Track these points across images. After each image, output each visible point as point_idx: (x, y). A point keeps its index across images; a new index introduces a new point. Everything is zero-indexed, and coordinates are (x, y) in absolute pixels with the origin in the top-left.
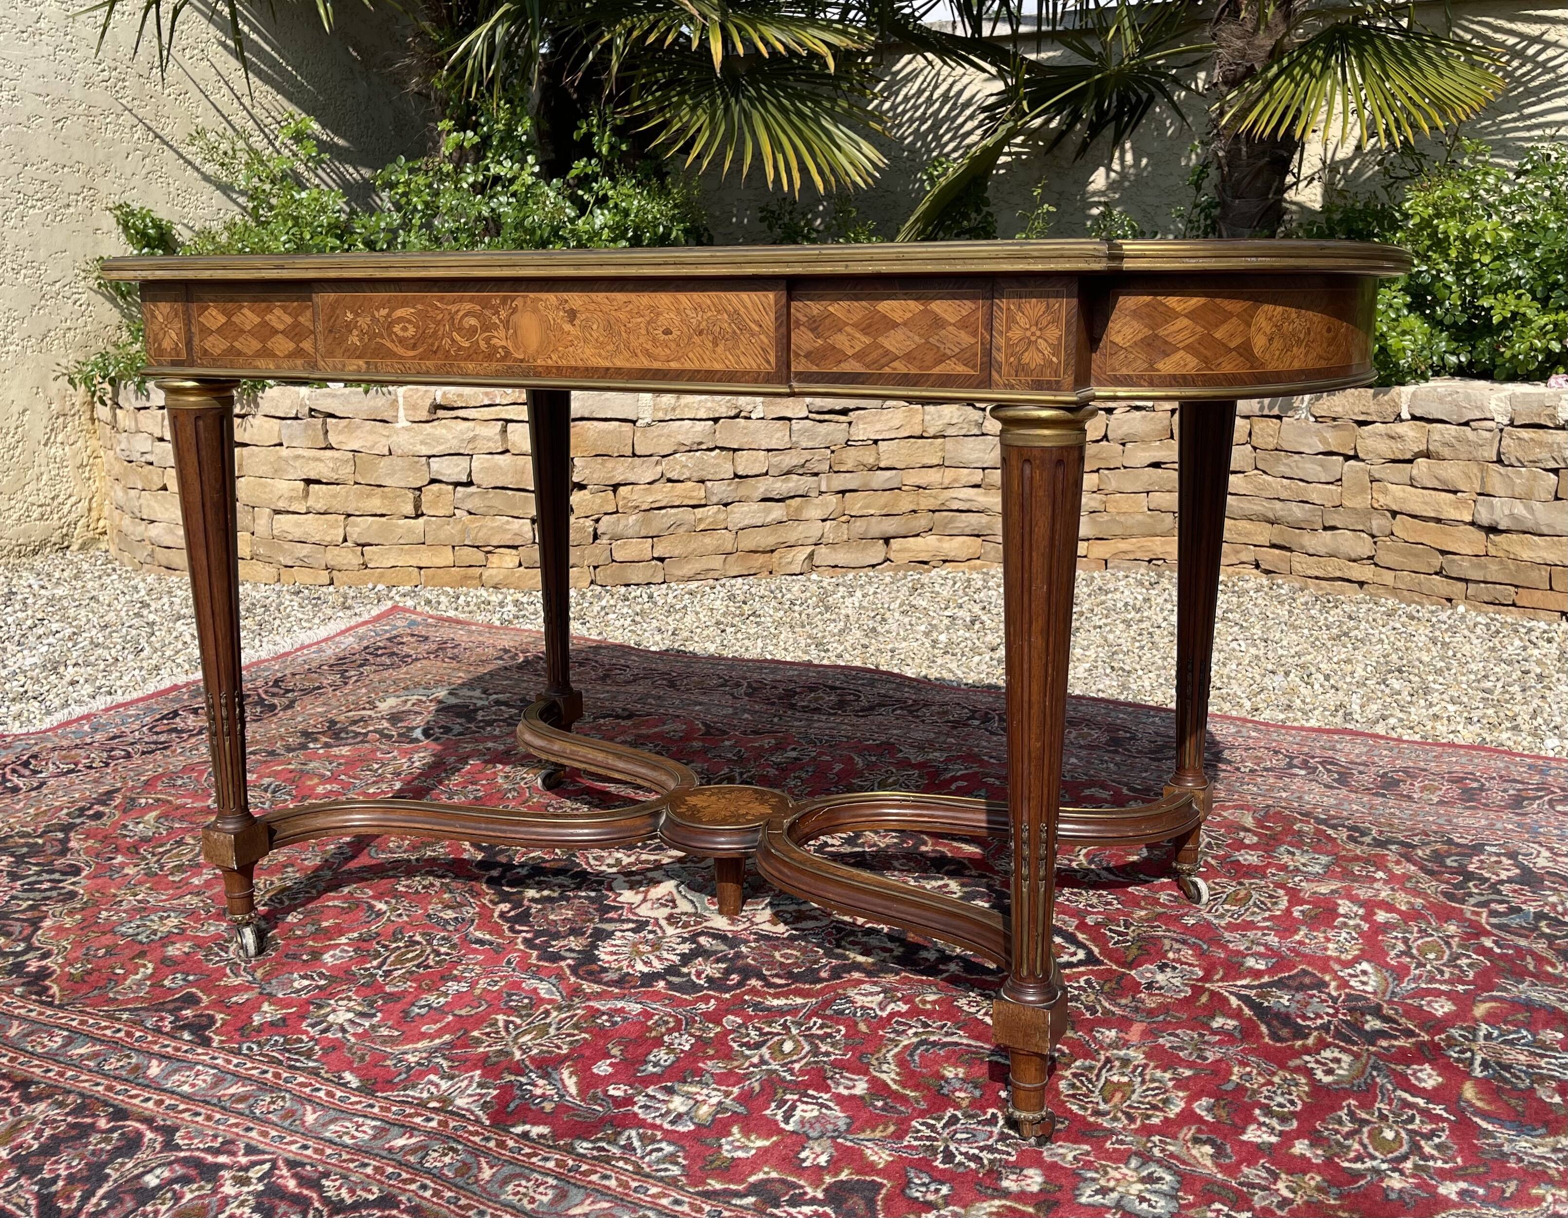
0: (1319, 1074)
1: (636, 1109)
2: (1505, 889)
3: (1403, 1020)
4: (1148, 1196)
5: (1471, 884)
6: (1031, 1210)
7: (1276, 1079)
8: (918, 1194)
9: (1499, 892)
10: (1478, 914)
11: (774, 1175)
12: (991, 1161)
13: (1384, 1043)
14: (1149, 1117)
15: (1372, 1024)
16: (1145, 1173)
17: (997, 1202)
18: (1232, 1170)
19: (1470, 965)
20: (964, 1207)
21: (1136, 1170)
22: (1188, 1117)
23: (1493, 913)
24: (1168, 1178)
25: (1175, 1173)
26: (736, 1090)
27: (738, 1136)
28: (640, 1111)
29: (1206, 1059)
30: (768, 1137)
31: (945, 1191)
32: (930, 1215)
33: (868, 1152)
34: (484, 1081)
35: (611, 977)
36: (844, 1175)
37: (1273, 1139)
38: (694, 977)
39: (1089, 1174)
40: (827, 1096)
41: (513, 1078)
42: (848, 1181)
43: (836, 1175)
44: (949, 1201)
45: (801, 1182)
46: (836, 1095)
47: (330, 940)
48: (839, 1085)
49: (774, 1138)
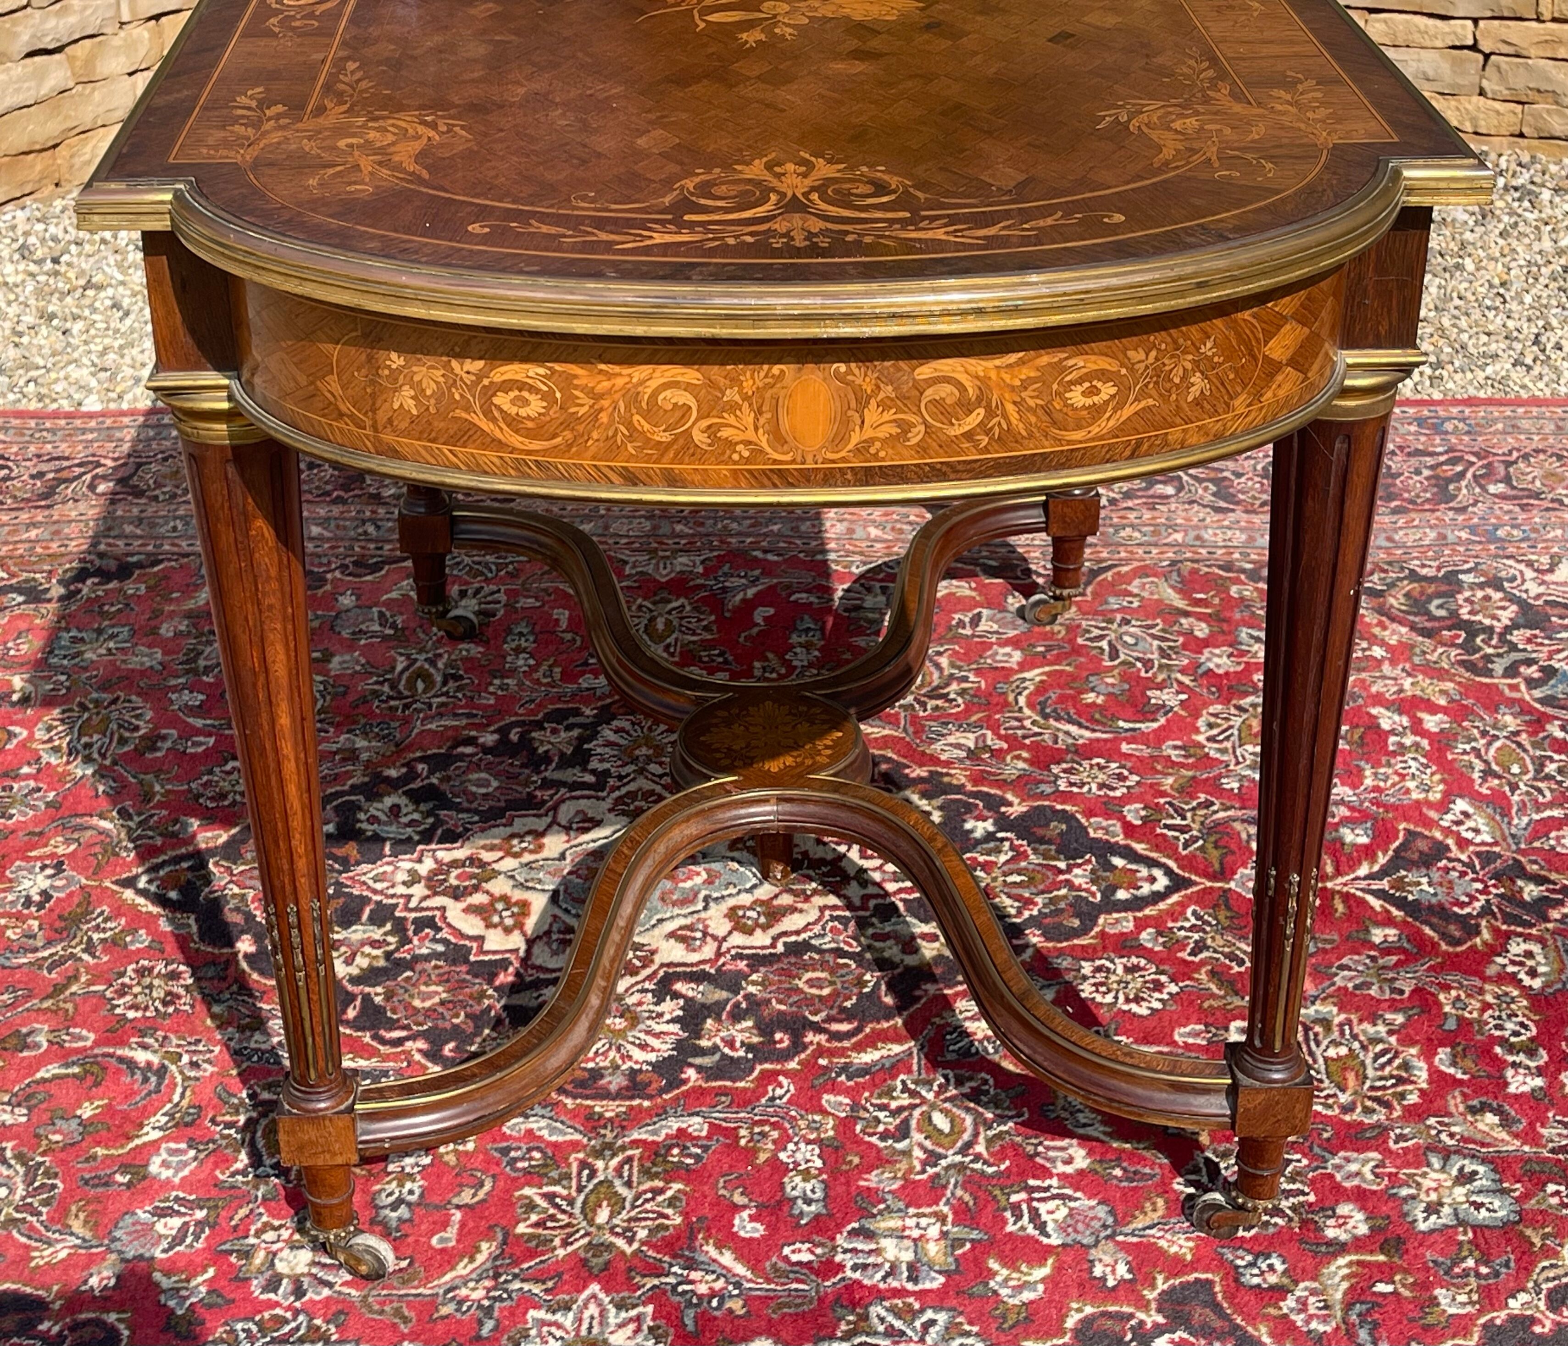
0: (1527, 981)
1: (849, 1273)
2: (1517, 636)
3: (1554, 876)
4: (1479, 1199)
5: (1478, 641)
6: (1382, 1258)
7: (1489, 998)
8: (1256, 1281)
9: (1514, 647)
10: (1514, 688)
11: (1089, 1310)
12: (1293, 1208)
13: (1555, 914)
14: (1402, 1096)
15: (1530, 891)
16: (1454, 1172)
17: (1342, 1261)
18: (1531, 1136)
19: (1560, 771)
20: (1314, 1279)
21: (1443, 1170)
22: (1440, 1080)
23: (1531, 683)
24: (1481, 1169)
25: (1484, 1161)
26: (946, 1209)
27: (1005, 1272)
28: (857, 1275)
29: (1402, 992)
30: (1042, 1262)
31: (1280, 1267)
32: (1289, 1303)
33: (1162, 1243)
34: (617, 1297)
35: (615, 1082)
36: (1161, 1284)
37: (1539, 1082)
38: (727, 1050)
39: (1404, 1192)
40: (1054, 1182)
41: (656, 1282)
42: (1173, 1288)
43: (1153, 1286)
44: (1294, 1275)
45: (1127, 1309)
46: (1063, 1177)
47: (130, 1139)
48: (1053, 1160)
49: (1050, 1261)
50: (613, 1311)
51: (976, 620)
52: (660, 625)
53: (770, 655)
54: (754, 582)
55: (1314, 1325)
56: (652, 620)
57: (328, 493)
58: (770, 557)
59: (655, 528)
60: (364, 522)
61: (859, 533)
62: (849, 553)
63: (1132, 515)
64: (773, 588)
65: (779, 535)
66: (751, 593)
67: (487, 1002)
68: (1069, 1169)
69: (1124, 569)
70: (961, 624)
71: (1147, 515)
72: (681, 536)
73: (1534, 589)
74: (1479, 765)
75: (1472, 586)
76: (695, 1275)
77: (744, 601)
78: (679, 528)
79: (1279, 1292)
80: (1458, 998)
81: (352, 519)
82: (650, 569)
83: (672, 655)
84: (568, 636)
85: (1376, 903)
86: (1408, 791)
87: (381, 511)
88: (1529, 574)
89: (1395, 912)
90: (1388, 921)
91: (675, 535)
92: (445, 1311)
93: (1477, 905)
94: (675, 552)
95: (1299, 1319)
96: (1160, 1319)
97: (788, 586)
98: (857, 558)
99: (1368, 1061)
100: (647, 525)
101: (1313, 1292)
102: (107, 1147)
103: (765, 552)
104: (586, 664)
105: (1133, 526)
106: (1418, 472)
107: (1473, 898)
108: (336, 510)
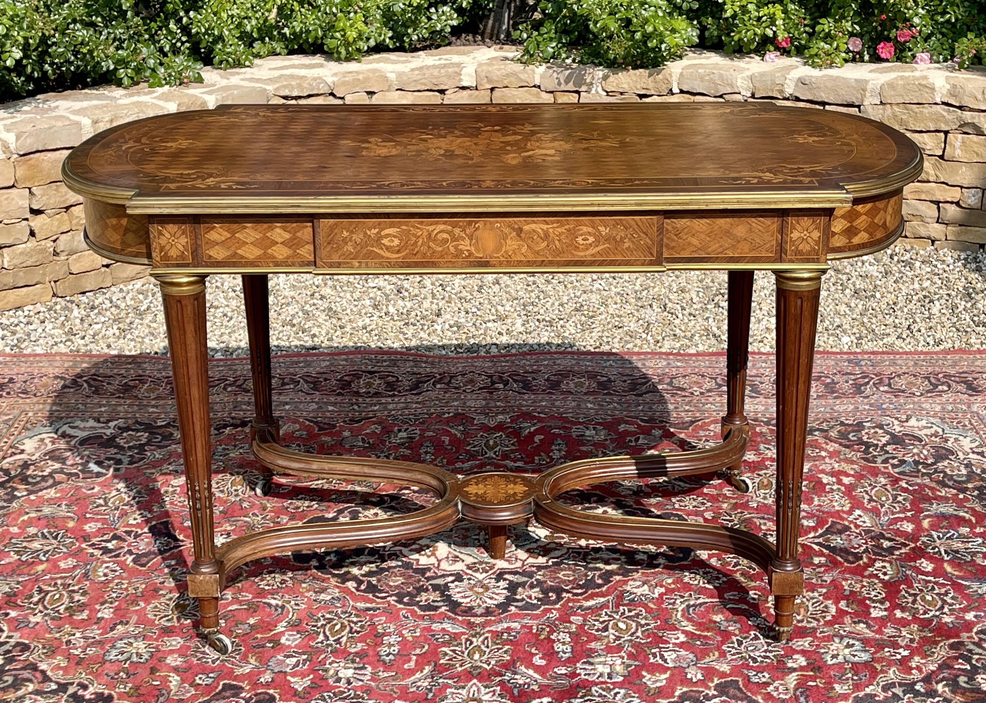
0: (882, 577)
1: (583, 677)
2: (889, 448)
3: (897, 539)
4: (855, 653)
5: (871, 450)
6: (811, 673)
7: (865, 584)
8: (757, 680)
9: (887, 452)
10: (886, 468)
11: (685, 689)
12: (774, 656)
13: (897, 553)
14: (825, 617)
15: (886, 544)
16: (845, 644)
17: (794, 674)
18: (879, 631)
19: (904, 500)
20: (782, 680)
21: (840, 643)
22: (841, 613)
23: (894, 466)
24: (857, 643)
25: (858, 640)
26: (624, 654)
27: (649, 676)
28: (586, 677)
29: (826, 581)
30: (665, 672)
31: (767, 676)
32: (771, 688)
33: (717, 667)
34: (485, 684)
35: (480, 611)
36: (716, 681)
37: (885, 613)
38: (529, 600)
39: (822, 651)
40: (671, 645)
41: (500, 678)
42: (721, 683)
43: (713, 682)
44: (773, 679)
45: (701, 689)
46: (675, 644)
47: (271, 631)
48: (671, 638)
49: (669, 672)
50: (483, 688)
51: (637, 440)
52: (491, 442)
53: (542, 454)
54: (534, 425)
55: (781, 696)
56: (488, 441)
57: (335, 391)
58: (541, 415)
59: (487, 404)
60: (352, 405)
61: (583, 406)
62: (578, 414)
63: (711, 399)
64: (542, 427)
65: (545, 406)
66: (532, 429)
67: (421, 583)
68: (677, 641)
69: (707, 421)
70: (630, 441)
71: (718, 399)
72: (499, 407)
73: (898, 429)
74: (867, 497)
75: (869, 428)
76: (516, 677)
77: (529, 433)
78: (498, 404)
79: (767, 684)
80: (851, 584)
81: (346, 403)
82: (486, 422)
83: (497, 456)
84: (449, 447)
85: (816, 548)
86: (834, 506)
87: (360, 400)
88: (896, 422)
89: (825, 551)
90: (822, 554)
91: (496, 407)
92: (411, 690)
93: (862, 549)
94: (497, 414)
95: (775, 694)
96: (715, 693)
97: (550, 426)
98: (582, 416)
99: (810, 605)
100: (484, 403)
101: (781, 685)
102: (262, 633)
103: (539, 413)
104: (458, 458)
105: (711, 403)
106: (847, 382)
107: (860, 546)
108: (339, 398)
